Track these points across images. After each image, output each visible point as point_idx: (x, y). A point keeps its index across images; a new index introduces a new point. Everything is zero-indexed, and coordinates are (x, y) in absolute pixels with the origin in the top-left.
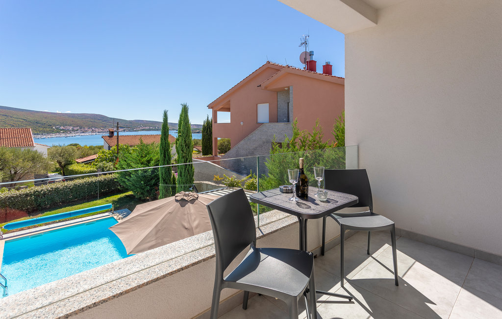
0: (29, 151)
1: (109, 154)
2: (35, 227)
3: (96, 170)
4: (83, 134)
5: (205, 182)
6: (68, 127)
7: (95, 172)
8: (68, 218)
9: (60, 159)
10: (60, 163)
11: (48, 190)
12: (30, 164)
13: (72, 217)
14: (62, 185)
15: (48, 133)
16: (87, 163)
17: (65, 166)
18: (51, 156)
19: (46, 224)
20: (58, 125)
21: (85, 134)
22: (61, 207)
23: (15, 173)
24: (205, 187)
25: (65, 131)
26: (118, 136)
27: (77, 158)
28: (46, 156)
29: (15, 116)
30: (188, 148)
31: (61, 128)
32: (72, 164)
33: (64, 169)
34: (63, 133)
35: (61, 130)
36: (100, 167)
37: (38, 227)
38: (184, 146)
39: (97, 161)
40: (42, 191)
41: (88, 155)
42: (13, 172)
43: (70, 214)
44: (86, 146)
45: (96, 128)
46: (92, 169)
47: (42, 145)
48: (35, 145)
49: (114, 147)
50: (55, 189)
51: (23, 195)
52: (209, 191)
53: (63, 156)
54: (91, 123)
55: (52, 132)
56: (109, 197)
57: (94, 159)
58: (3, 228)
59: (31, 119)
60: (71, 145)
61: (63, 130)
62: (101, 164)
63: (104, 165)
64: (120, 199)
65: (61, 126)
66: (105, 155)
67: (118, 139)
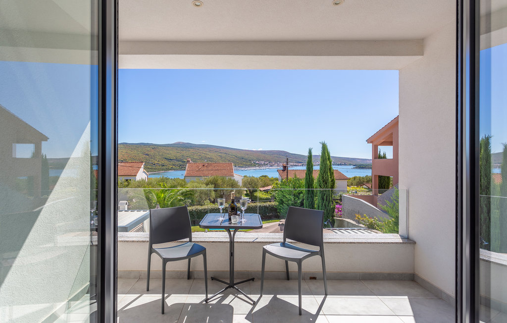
0: (230, 179)
3: (270, 197)
4: (271, 168)
5: (347, 220)
6: (261, 162)
7: (269, 199)
10: (249, 190)
15: (249, 166)
16: (267, 191)
17: (252, 192)
18: (244, 184)
20: (255, 160)
21: (272, 168)
23: (223, 194)
24: (346, 224)
25: (260, 165)
26: (287, 170)
27: (261, 187)
28: (240, 184)
29: (231, 154)
30: (326, 184)
31: (257, 162)
32: (256, 191)
33: (251, 195)
34: (258, 166)
35: (257, 164)
36: (273, 196)
38: (322, 182)
39: (272, 191)
41: (267, 185)
45: (280, 162)
46: (268, 197)
47: (239, 176)
48: (234, 175)
49: (285, 180)
52: (350, 229)
53: (251, 184)
54: (277, 158)
55: (251, 166)
57: (270, 189)
59: (239, 155)
60: (263, 176)
62: (274, 193)
67: (287, 172)
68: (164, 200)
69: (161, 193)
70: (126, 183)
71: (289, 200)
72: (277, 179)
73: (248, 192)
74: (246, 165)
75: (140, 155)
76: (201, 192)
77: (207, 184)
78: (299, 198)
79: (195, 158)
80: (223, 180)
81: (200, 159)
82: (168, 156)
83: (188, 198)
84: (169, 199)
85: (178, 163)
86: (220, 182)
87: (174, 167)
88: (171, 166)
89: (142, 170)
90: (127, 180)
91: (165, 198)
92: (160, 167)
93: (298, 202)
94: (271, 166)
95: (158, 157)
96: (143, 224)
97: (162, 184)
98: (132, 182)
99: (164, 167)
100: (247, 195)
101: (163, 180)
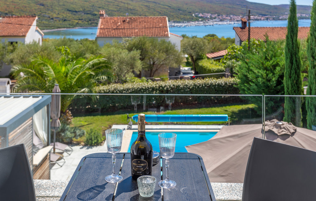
0: (164, 42)
1: (239, 51)
2: (157, 124)
3: (224, 69)
4: (220, 23)
6: (206, 14)
7: (223, 71)
8: (184, 122)
9: (192, 52)
10: (192, 56)
11: (170, 87)
12: (164, 56)
13: (188, 122)
14: (183, 83)
15: (189, 21)
16: (218, 59)
17: (196, 60)
18: (184, 49)
19: (166, 124)
20: (197, 12)
21: (223, 23)
22: (181, 108)
23: (154, 63)
25: (204, 19)
26: (249, 28)
27: (208, 53)
28: (179, 48)
29: (162, 3)
31: (200, 15)
32: (202, 59)
34: (202, 21)
36: (228, 66)
37: (158, 124)
39: (226, 58)
40: (165, 86)
41: (219, 50)
42: (152, 63)
43: (185, 118)
44: (223, 37)
45: (236, 15)
46: (220, 68)
47: (175, 36)
48: (169, 35)
49: (245, 42)
50: (177, 86)
51: (150, 88)
53: (194, 48)
56: (229, 106)
57: (223, 56)
58: (132, 118)
61: (201, 17)
62: (229, 63)
63: (233, 64)
64: (241, 111)
65: (199, 13)
66: (235, 52)
67: (249, 31)
68: (66, 76)
69: (62, 65)
70: (11, 48)
71: (257, 77)
72: (233, 41)
73: (190, 60)
74: (185, 20)
75: (32, 5)
76: (121, 62)
77: (130, 49)
78: (274, 74)
79: (110, 9)
80: (152, 42)
81: (118, 11)
82: (72, 7)
83: (103, 74)
84: (73, 76)
85: (85, 16)
86: (148, 45)
87: (80, 22)
88: (77, 21)
89: (34, 27)
90: (12, 43)
91: (67, 74)
92: (61, 22)
93: (274, 79)
94: (221, 21)
95: (57, 8)
96: (32, 119)
97: (62, 48)
98: (19, 46)
99: (66, 23)
100: (188, 64)
101: (64, 43)
